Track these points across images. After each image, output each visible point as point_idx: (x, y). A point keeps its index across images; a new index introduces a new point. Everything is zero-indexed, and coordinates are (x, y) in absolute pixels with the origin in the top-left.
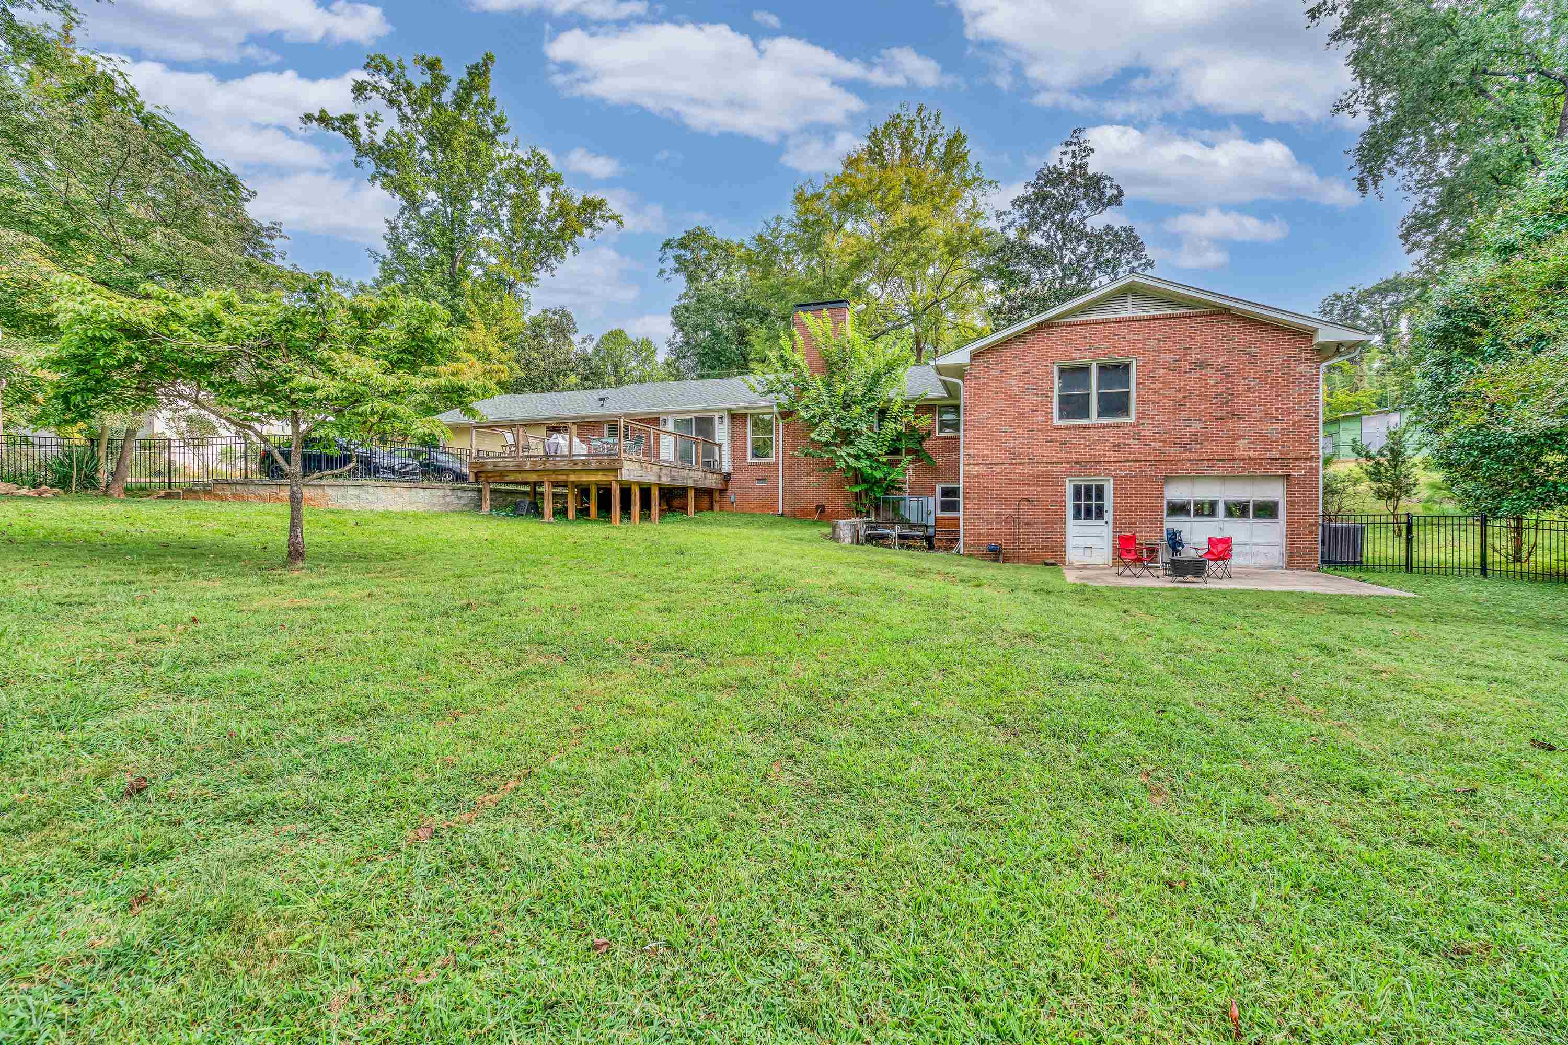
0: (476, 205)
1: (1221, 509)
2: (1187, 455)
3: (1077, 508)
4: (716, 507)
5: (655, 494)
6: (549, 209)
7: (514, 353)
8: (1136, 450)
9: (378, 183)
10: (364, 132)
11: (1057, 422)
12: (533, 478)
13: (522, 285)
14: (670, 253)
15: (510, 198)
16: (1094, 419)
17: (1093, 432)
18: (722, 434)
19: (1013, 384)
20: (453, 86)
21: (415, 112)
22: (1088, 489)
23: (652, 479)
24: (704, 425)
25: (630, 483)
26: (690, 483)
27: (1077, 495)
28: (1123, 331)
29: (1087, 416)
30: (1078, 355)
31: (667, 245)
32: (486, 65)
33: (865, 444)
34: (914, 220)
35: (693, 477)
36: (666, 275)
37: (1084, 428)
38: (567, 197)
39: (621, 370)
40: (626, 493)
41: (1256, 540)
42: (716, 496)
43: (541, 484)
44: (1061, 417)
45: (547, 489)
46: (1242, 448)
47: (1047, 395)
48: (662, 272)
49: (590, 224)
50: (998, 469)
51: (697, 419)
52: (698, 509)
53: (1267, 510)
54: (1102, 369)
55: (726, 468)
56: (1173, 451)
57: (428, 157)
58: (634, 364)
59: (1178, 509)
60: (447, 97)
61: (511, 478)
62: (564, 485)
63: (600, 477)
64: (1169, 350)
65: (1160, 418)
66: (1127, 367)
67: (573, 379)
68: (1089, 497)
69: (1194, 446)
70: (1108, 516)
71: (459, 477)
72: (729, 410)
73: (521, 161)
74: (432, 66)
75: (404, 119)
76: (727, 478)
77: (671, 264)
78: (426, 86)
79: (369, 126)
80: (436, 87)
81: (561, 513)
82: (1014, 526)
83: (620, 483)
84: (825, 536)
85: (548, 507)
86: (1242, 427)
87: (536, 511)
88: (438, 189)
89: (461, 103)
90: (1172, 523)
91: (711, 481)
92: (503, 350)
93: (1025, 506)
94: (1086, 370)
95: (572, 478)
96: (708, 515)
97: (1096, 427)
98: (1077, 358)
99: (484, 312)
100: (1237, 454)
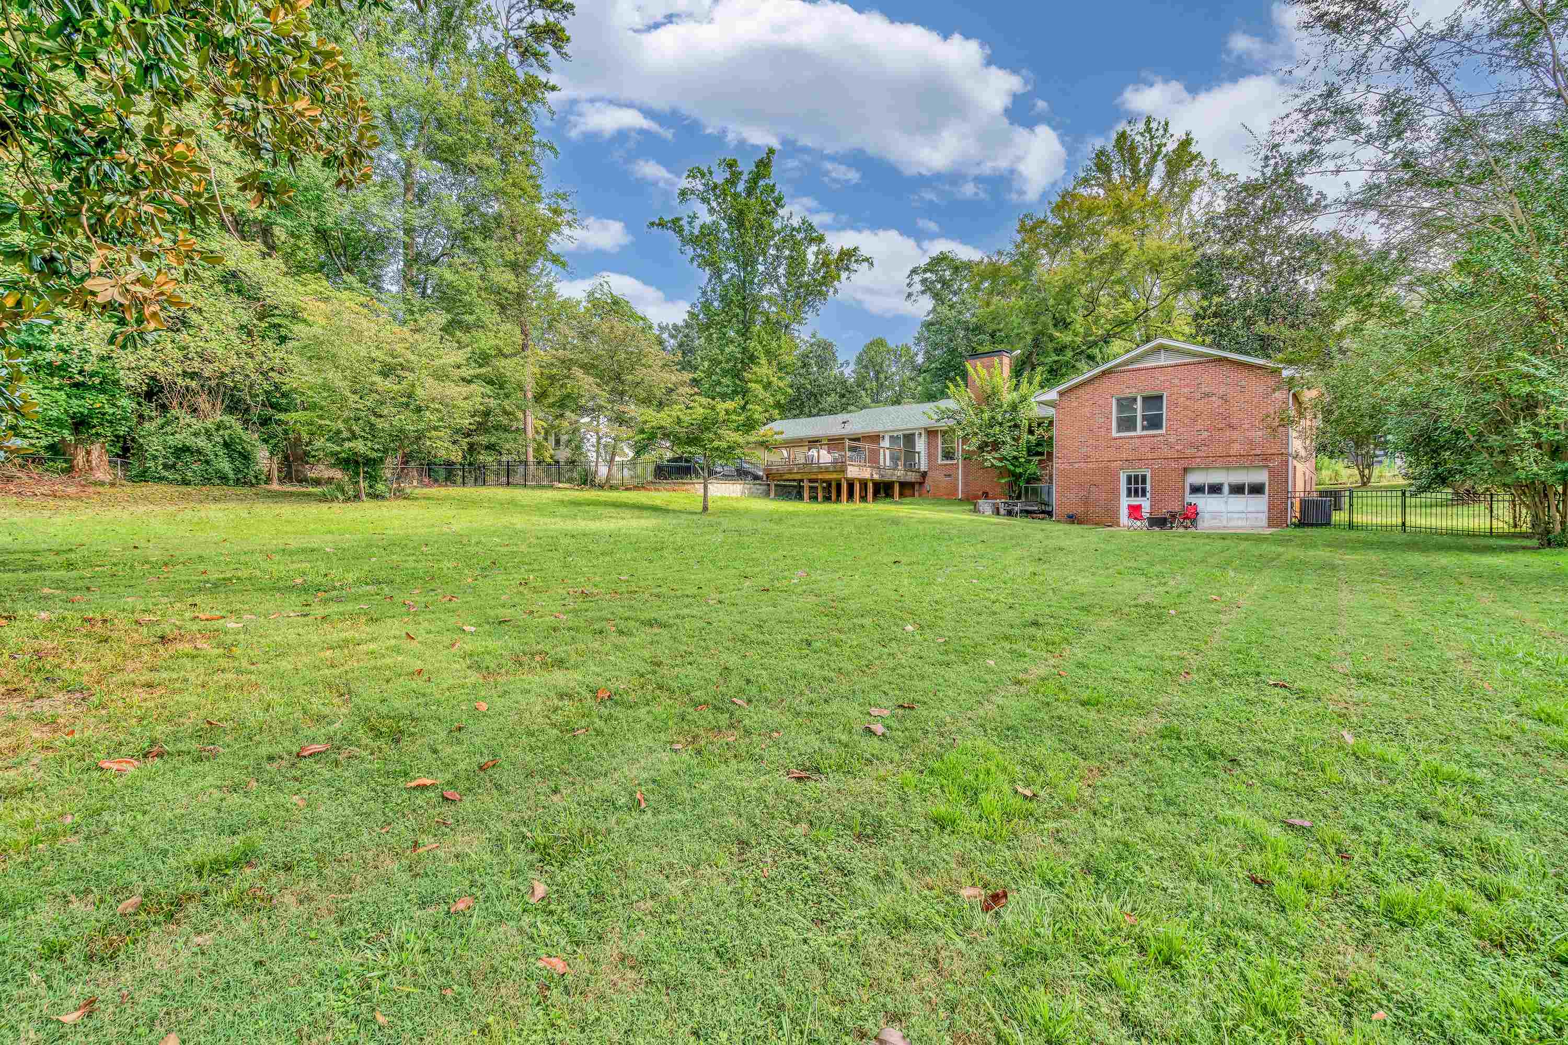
0: (761, 268)
1: (1226, 489)
2: (1200, 454)
3: (1129, 490)
4: (916, 493)
5: (870, 485)
6: (814, 264)
7: (789, 379)
8: (1166, 452)
9: (695, 263)
10: (687, 227)
11: (1115, 434)
12: (798, 477)
13: (795, 326)
14: (917, 278)
15: (786, 258)
16: (1139, 432)
17: (1136, 440)
18: (921, 445)
19: (1086, 411)
20: (745, 177)
21: (719, 204)
22: (1136, 477)
23: (868, 476)
24: (909, 439)
25: (853, 479)
26: (894, 479)
27: (1129, 482)
28: (1157, 373)
29: (1135, 429)
30: (1128, 391)
31: (914, 271)
32: (768, 158)
33: (1006, 451)
34: (1116, 245)
35: (900, 474)
36: (913, 298)
37: (1132, 438)
38: (828, 253)
39: (882, 376)
40: (851, 486)
41: (1250, 509)
42: (917, 487)
43: (802, 480)
44: (1119, 431)
45: (806, 484)
46: (1236, 448)
47: (1109, 418)
48: (910, 295)
49: (847, 269)
50: (1076, 466)
51: (904, 436)
52: (902, 495)
53: (1257, 489)
54: (1145, 399)
55: (923, 468)
56: (1190, 451)
57: (728, 237)
58: (894, 369)
59: (1196, 489)
60: (741, 187)
61: (786, 477)
62: (815, 481)
63: (834, 476)
64: (1188, 385)
65: (1181, 430)
66: (1161, 397)
67: (832, 399)
68: (1136, 482)
69: (1203, 448)
70: (1148, 495)
71: (756, 478)
72: (925, 429)
73: (794, 229)
74: (731, 165)
75: (711, 211)
76: (924, 475)
77: (918, 287)
78: (727, 180)
79: (690, 223)
80: (732, 182)
81: (814, 498)
82: (1086, 501)
83: (847, 480)
84: (970, 511)
85: (806, 495)
86: (1235, 435)
87: (800, 497)
88: (736, 260)
89: (750, 192)
90: (1191, 499)
91: (912, 477)
92: (780, 378)
93: (1093, 489)
94: (1135, 400)
95: (820, 477)
96: (908, 500)
97: (1140, 437)
98: (1128, 393)
99: (768, 352)
100: (1232, 452)
